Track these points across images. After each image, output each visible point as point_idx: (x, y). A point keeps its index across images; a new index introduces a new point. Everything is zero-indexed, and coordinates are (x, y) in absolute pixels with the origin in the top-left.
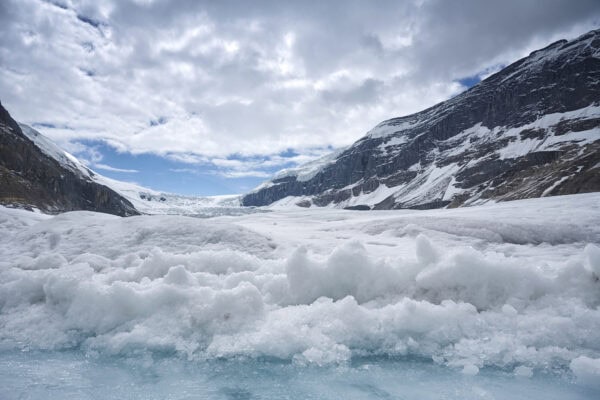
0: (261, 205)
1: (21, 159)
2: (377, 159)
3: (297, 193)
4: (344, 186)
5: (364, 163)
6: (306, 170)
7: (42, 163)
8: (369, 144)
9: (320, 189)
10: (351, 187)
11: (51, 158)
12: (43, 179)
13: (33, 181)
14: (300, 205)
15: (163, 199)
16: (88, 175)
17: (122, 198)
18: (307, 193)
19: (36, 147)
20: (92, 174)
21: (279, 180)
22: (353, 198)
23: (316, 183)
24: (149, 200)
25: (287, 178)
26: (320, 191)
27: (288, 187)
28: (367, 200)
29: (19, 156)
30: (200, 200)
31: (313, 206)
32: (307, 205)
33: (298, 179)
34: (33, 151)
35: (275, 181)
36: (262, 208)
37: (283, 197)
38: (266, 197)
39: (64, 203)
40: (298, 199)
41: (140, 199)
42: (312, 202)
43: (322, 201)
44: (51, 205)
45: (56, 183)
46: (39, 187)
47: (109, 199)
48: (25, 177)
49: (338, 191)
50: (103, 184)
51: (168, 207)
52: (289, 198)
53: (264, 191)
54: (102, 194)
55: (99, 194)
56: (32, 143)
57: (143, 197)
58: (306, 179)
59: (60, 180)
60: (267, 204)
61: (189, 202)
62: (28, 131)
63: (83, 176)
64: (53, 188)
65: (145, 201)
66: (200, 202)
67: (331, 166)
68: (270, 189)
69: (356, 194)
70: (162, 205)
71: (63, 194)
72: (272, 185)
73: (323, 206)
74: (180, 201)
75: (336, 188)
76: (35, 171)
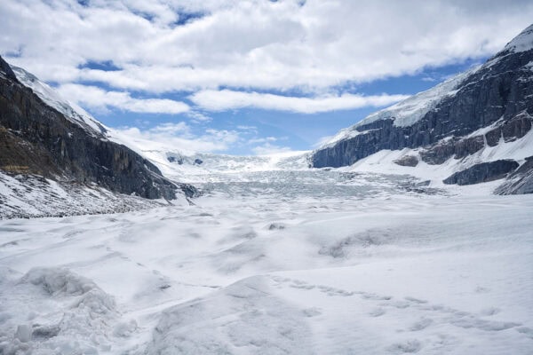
0: (341, 165)
1: (20, 112)
2: (525, 85)
3: (395, 146)
4: (471, 132)
5: (504, 93)
6: (408, 108)
7: (44, 117)
8: (511, 61)
9: (431, 136)
10: (482, 131)
11: (55, 110)
12: (47, 139)
13: (34, 142)
14: (401, 163)
15: (199, 162)
16: (100, 131)
17: (145, 162)
18: (411, 144)
19: (35, 95)
20: (104, 130)
21: (366, 127)
22: (488, 150)
23: (425, 127)
24: (180, 163)
25: (378, 123)
26: (432, 140)
27: (380, 135)
28: (512, 152)
29: (17, 109)
30: (249, 160)
31: (422, 165)
32: (412, 162)
33: (396, 124)
34: (33, 101)
35: (359, 129)
36: (342, 169)
37: (372, 151)
38: (348, 153)
39: (74, 171)
40: (398, 154)
41: (167, 163)
42: (419, 158)
43: (435, 155)
44: (60, 174)
45: (63, 144)
46: (43, 150)
47: (130, 164)
48: (26, 136)
49: (462, 139)
50: (120, 143)
51: (207, 173)
52: (383, 153)
53: (343, 145)
54: (122, 157)
55: (117, 156)
56: (30, 90)
57: (171, 159)
58: (409, 123)
59: (66, 138)
60: (349, 164)
61: (236, 164)
62: (23, 75)
63: (95, 133)
64: (59, 151)
65: (174, 165)
66: (250, 164)
67: (448, 100)
68: (353, 140)
69: (493, 143)
70: (197, 170)
71: (72, 158)
72: (355, 134)
73: (437, 163)
74: (223, 163)
75: (457, 134)
76: (37, 129)
